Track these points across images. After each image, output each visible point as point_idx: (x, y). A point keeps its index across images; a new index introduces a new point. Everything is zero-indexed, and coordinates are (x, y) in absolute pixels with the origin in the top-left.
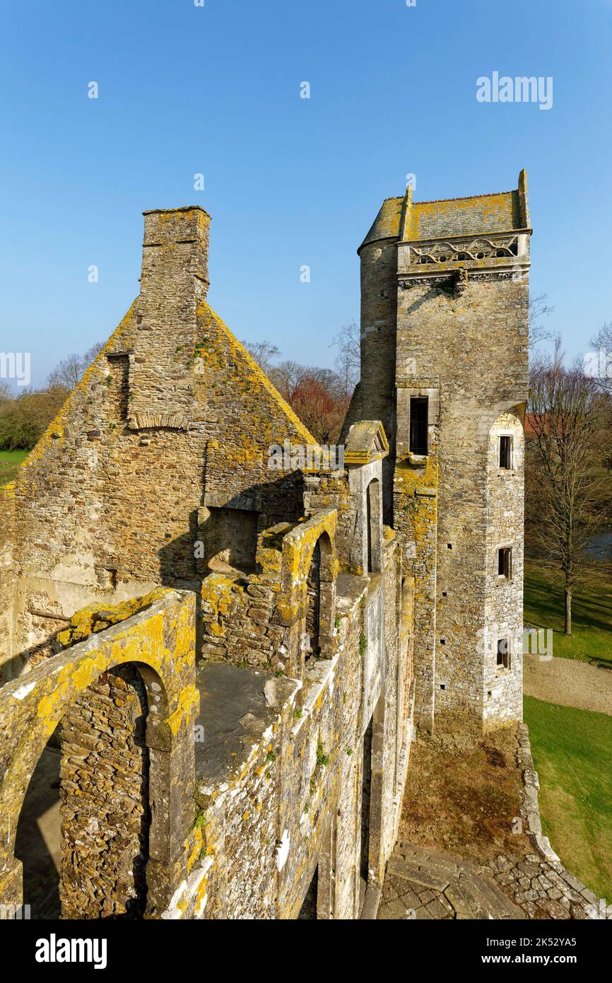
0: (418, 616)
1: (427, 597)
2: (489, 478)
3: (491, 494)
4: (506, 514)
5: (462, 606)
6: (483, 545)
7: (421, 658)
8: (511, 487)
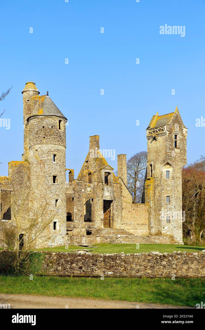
0: (149, 212)
1: (150, 207)
2: (162, 180)
3: (163, 184)
4: (168, 188)
5: (159, 209)
6: (161, 195)
7: (150, 221)
8: (169, 182)
